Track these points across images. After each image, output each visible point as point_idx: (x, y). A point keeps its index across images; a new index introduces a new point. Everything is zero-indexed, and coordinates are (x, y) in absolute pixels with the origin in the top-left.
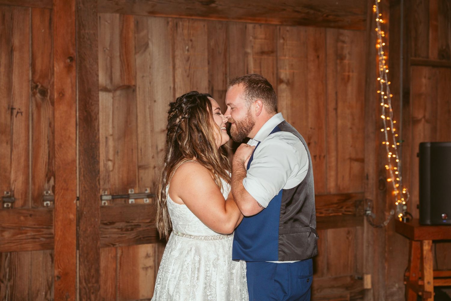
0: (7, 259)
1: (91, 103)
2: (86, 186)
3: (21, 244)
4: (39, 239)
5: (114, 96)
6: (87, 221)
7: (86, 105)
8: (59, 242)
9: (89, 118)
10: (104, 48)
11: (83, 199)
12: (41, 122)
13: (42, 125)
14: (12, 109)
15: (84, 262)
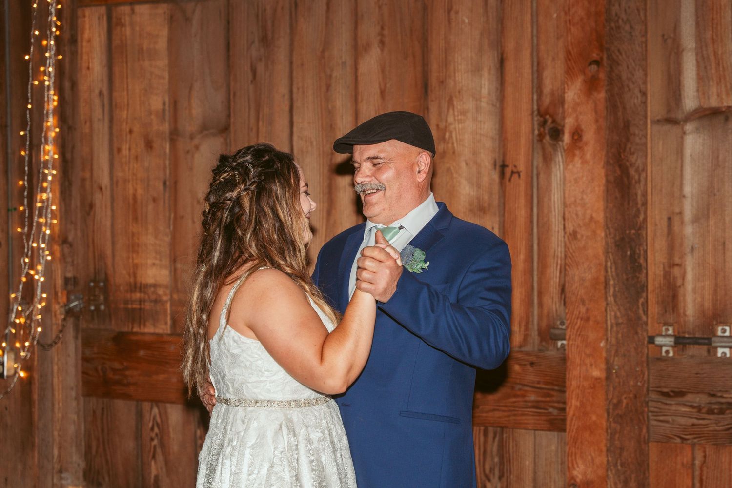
0: (497, 439)
1: (630, 149)
2: (618, 314)
3: (515, 415)
4: (547, 409)
5: (684, 133)
6: (621, 383)
7: (619, 153)
8: (574, 419)
9: (625, 179)
10: (663, 35)
11: (614, 341)
12: (551, 190)
13: (554, 195)
14: (503, 166)
15: (616, 465)
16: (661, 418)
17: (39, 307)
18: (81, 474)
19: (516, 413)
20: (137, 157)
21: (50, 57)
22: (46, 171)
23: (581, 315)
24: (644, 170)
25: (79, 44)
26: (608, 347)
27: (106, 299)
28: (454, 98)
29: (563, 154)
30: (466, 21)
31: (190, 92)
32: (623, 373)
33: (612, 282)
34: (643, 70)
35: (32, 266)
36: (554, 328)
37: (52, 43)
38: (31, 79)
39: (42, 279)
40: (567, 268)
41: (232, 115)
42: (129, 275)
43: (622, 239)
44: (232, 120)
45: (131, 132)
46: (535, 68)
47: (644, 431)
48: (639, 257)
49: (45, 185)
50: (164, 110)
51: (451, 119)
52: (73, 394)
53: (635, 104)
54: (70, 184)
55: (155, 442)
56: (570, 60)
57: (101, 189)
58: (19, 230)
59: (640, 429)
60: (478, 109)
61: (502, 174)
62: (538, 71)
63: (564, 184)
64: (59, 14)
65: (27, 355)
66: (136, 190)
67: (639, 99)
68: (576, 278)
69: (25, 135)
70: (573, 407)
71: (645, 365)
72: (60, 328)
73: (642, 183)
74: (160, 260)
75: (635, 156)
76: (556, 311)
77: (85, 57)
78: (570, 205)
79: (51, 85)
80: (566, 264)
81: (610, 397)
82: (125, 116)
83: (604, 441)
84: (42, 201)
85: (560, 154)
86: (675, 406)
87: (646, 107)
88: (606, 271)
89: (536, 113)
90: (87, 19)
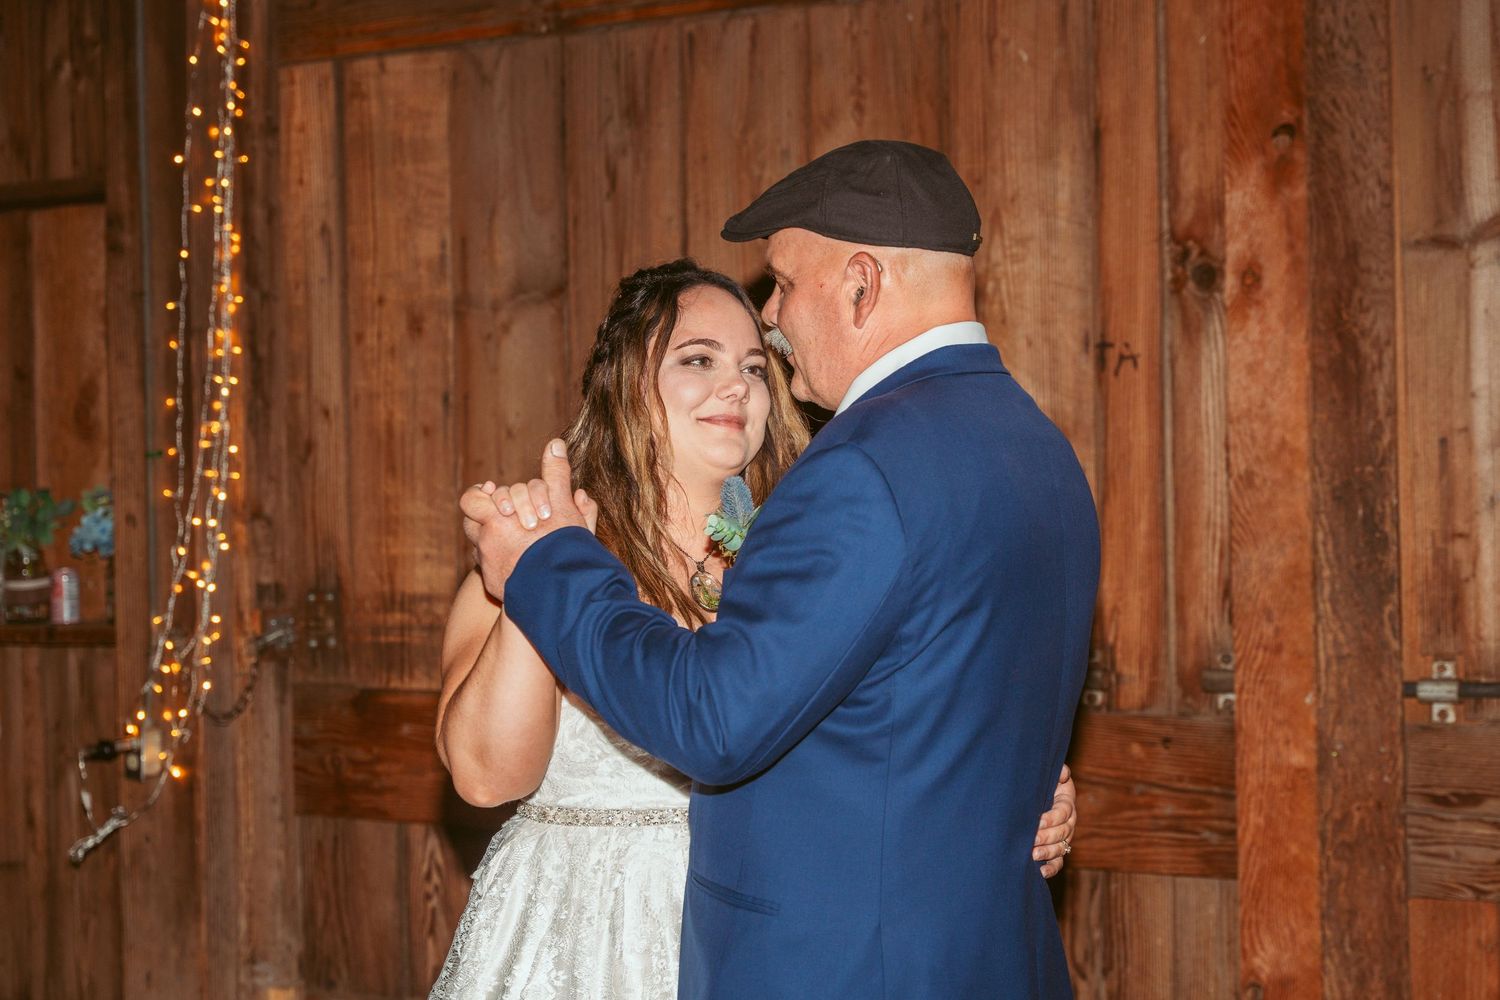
0: (1098, 894)
1: (1360, 301)
2: (1341, 637)
3: (1134, 845)
4: (1197, 833)
5: (1472, 266)
6: (1349, 779)
7: (1338, 311)
8: (1254, 851)
9: (1351, 363)
10: (1425, 69)
11: (1333, 693)
12: (1200, 391)
13: (1207, 400)
14: (1103, 346)
15: (1340, 946)
16: (1434, 849)
17: (207, 641)
18: (294, 966)
19: (1135, 840)
20: (392, 351)
21: (224, 160)
22: (218, 380)
23: (1264, 642)
24: (1390, 342)
25: (283, 136)
26: (1321, 706)
27: (339, 625)
28: (1004, 214)
29: (1224, 317)
30: (1025, 57)
31: (491, 220)
32: (1352, 758)
33: (1326, 573)
34: (1385, 140)
35: (192, 563)
36: (1209, 669)
37: (228, 131)
38: (186, 201)
39: (212, 588)
40: (1235, 546)
41: (572, 262)
42: (381, 577)
43: (1347, 485)
44: (572, 271)
45: (381, 301)
46: (1164, 148)
47: (1399, 875)
48: (1382, 520)
49: (217, 405)
50: (442, 258)
51: (997, 254)
52: (277, 809)
53: (1368, 210)
54: (267, 405)
55: (434, 902)
56: (1233, 125)
57: (326, 413)
58: (167, 493)
59: (1390, 872)
60: (1051, 233)
61: (1101, 363)
62: (1170, 152)
63: (1226, 377)
64: (242, 75)
65: (183, 736)
66: (391, 414)
67: (1378, 200)
68: (1254, 567)
69: (177, 309)
70: (1251, 829)
71: (1398, 740)
72: (249, 681)
73: (1387, 369)
74: (440, 548)
75: (1371, 314)
76: (1214, 634)
77: (295, 161)
78: (1239, 419)
79: (228, 214)
80: (1232, 538)
81: (1327, 807)
82: (369, 271)
83: (1316, 898)
84: (210, 437)
85: (1216, 317)
86: (1459, 825)
87: (1392, 215)
88: (1315, 551)
89: (1167, 237)
90: (297, 88)
